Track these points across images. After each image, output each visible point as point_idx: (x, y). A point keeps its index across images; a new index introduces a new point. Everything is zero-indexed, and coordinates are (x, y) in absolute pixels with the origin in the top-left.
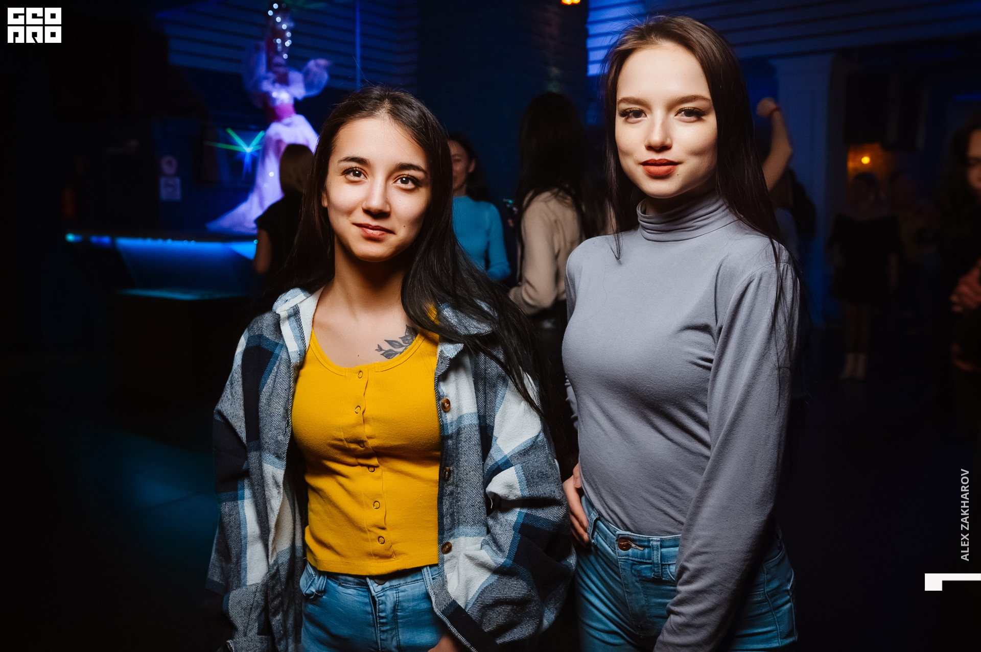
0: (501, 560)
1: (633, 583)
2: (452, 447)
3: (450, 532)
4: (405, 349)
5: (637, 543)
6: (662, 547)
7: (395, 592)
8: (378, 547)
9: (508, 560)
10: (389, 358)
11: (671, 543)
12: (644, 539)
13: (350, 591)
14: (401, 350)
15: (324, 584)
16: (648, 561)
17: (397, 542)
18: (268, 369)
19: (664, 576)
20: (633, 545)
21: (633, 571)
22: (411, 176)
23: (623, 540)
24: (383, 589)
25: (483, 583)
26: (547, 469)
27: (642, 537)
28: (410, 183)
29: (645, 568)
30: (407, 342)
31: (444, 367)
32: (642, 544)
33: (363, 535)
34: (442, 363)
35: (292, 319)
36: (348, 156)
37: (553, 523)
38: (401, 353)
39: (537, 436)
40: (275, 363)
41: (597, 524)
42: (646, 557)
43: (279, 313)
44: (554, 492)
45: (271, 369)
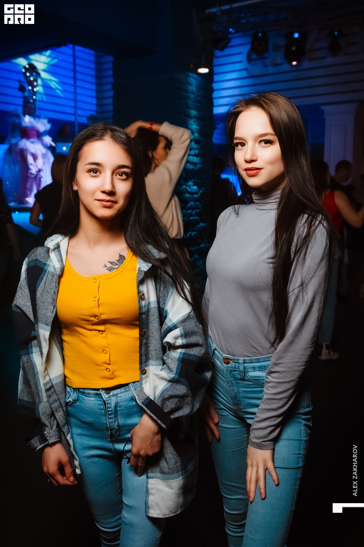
0: (172, 376)
1: (231, 381)
2: (145, 319)
3: (145, 363)
4: (119, 266)
5: (233, 361)
6: (244, 363)
7: (116, 397)
8: (107, 373)
9: (176, 376)
10: (111, 271)
11: (249, 361)
12: (236, 359)
13: (91, 399)
14: (117, 267)
15: (77, 396)
16: (238, 370)
17: (117, 371)
18: (41, 277)
19: (246, 377)
20: (231, 362)
21: (231, 375)
22: (125, 172)
23: (226, 359)
24: (109, 396)
25: (163, 388)
26: (195, 329)
27: (235, 358)
28: (124, 176)
29: (237, 373)
30: (120, 263)
31: (142, 276)
32: (235, 361)
33: (98, 368)
34: (140, 274)
35: (56, 250)
36: (90, 162)
37: (198, 356)
38: (117, 268)
39: (190, 313)
40: (45, 275)
41: (214, 351)
42: (237, 368)
43: (50, 247)
44: (199, 341)
45: (43, 278)
